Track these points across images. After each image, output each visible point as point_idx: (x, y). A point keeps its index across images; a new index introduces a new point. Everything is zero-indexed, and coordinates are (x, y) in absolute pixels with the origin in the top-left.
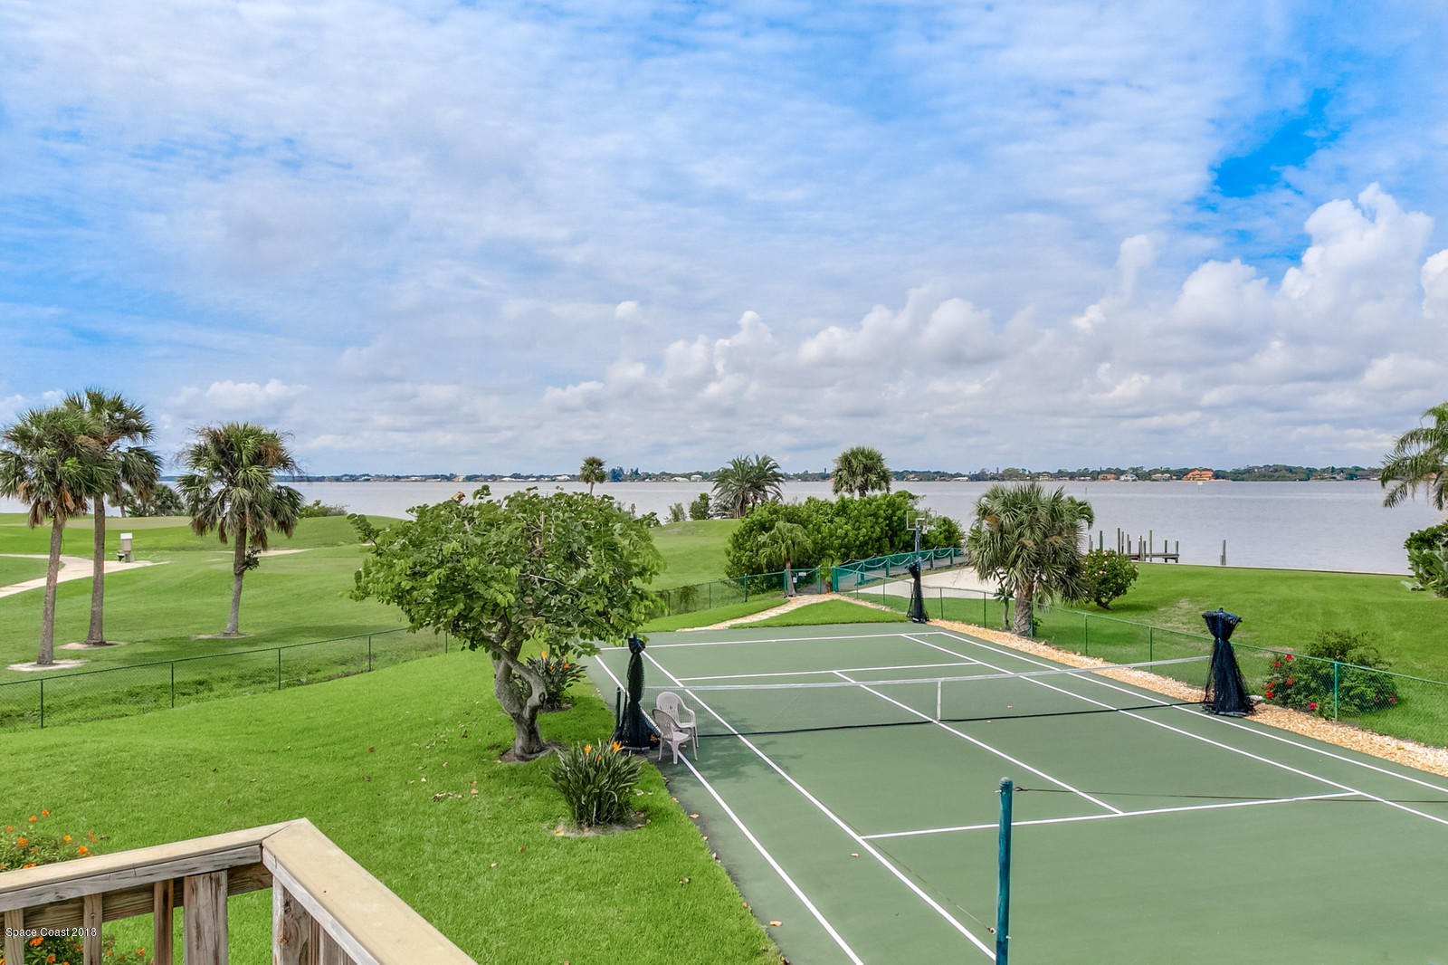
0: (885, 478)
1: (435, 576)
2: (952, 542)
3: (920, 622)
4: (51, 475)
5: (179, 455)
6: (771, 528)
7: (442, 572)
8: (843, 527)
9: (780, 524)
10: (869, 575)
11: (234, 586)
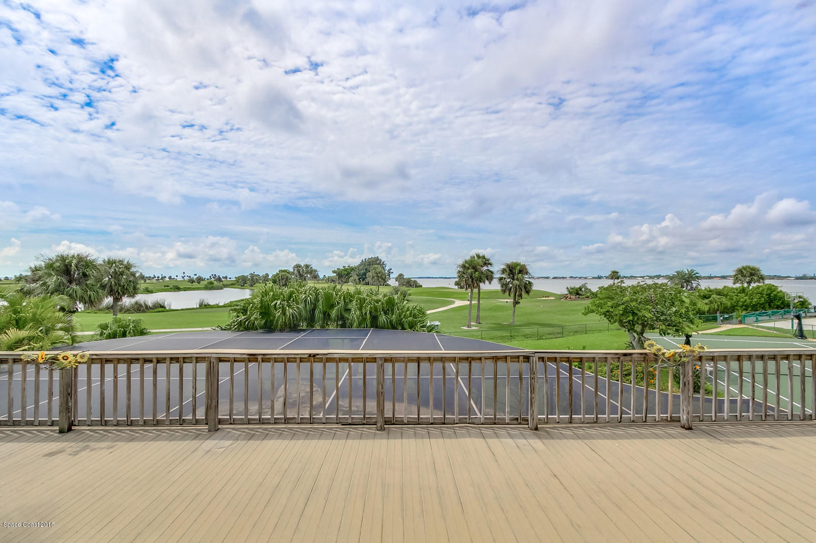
0: (762, 278)
1: (621, 308)
2: (805, 306)
3: (802, 338)
4: (471, 277)
5: (498, 271)
6: (709, 297)
7: (624, 306)
8: (743, 298)
9: (714, 296)
10: (760, 318)
11: (513, 309)
